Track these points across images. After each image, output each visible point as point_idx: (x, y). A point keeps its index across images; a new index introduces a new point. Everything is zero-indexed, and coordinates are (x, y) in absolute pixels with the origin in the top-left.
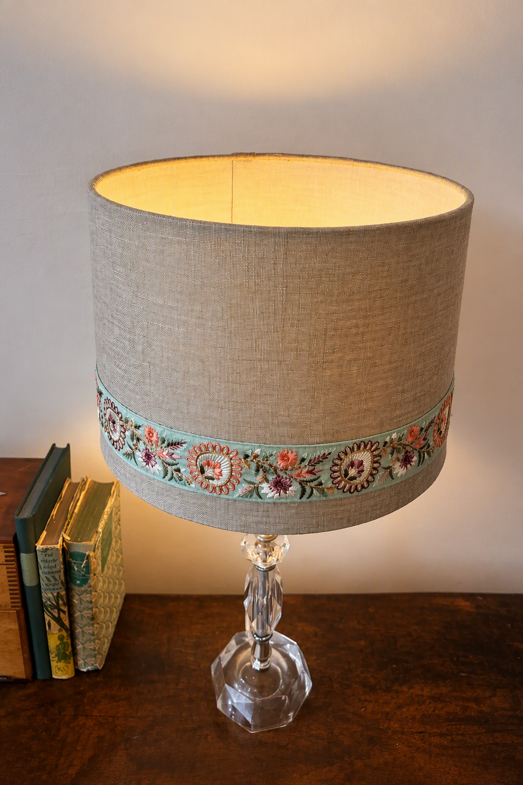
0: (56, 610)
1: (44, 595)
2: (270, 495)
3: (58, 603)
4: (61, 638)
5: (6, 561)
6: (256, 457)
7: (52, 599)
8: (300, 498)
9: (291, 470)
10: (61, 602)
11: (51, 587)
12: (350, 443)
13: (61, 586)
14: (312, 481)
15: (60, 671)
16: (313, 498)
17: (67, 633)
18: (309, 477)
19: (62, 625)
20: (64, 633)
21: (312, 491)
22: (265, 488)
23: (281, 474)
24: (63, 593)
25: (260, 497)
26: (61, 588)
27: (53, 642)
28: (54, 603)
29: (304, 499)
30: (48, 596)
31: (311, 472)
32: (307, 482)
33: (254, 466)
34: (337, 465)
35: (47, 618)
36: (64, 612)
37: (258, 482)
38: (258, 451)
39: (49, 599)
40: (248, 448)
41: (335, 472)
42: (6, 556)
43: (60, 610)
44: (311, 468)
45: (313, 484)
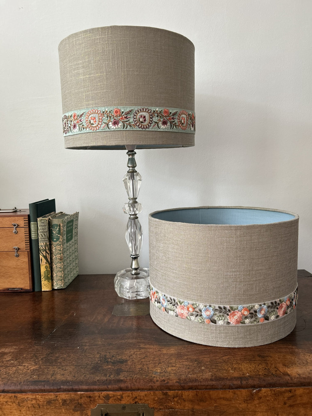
0: (45, 252)
1: (40, 244)
2: (112, 128)
3: (45, 248)
4: (46, 267)
5: (25, 225)
6: (107, 112)
7: (43, 246)
8: (123, 128)
9: (119, 116)
10: (47, 248)
11: (43, 240)
12: (140, 107)
13: (47, 239)
14: (127, 121)
15: (45, 287)
16: (127, 129)
17: (49, 265)
18: (125, 120)
19: (47, 260)
20: (48, 265)
21: (127, 126)
22: (111, 125)
23: (116, 118)
24: (48, 243)
25: (109, 128)
26: (47, 241)
27: (43, 270)
28: (44, 249)
29: (125, 129)
30: (42, 244)
31: (126, 118)
32: (125, 122)
33: (106, 115)
34: (136, 116)
35: (41, 257)
36: (48, 253)
37: (108, 122)
38: (107, 110)
39: (42, 246)
40: (103, 109)
41: (135, 118)
42: (24, 223)
43: (46, 252)
44: (126, 116)
45: (127, 123)
